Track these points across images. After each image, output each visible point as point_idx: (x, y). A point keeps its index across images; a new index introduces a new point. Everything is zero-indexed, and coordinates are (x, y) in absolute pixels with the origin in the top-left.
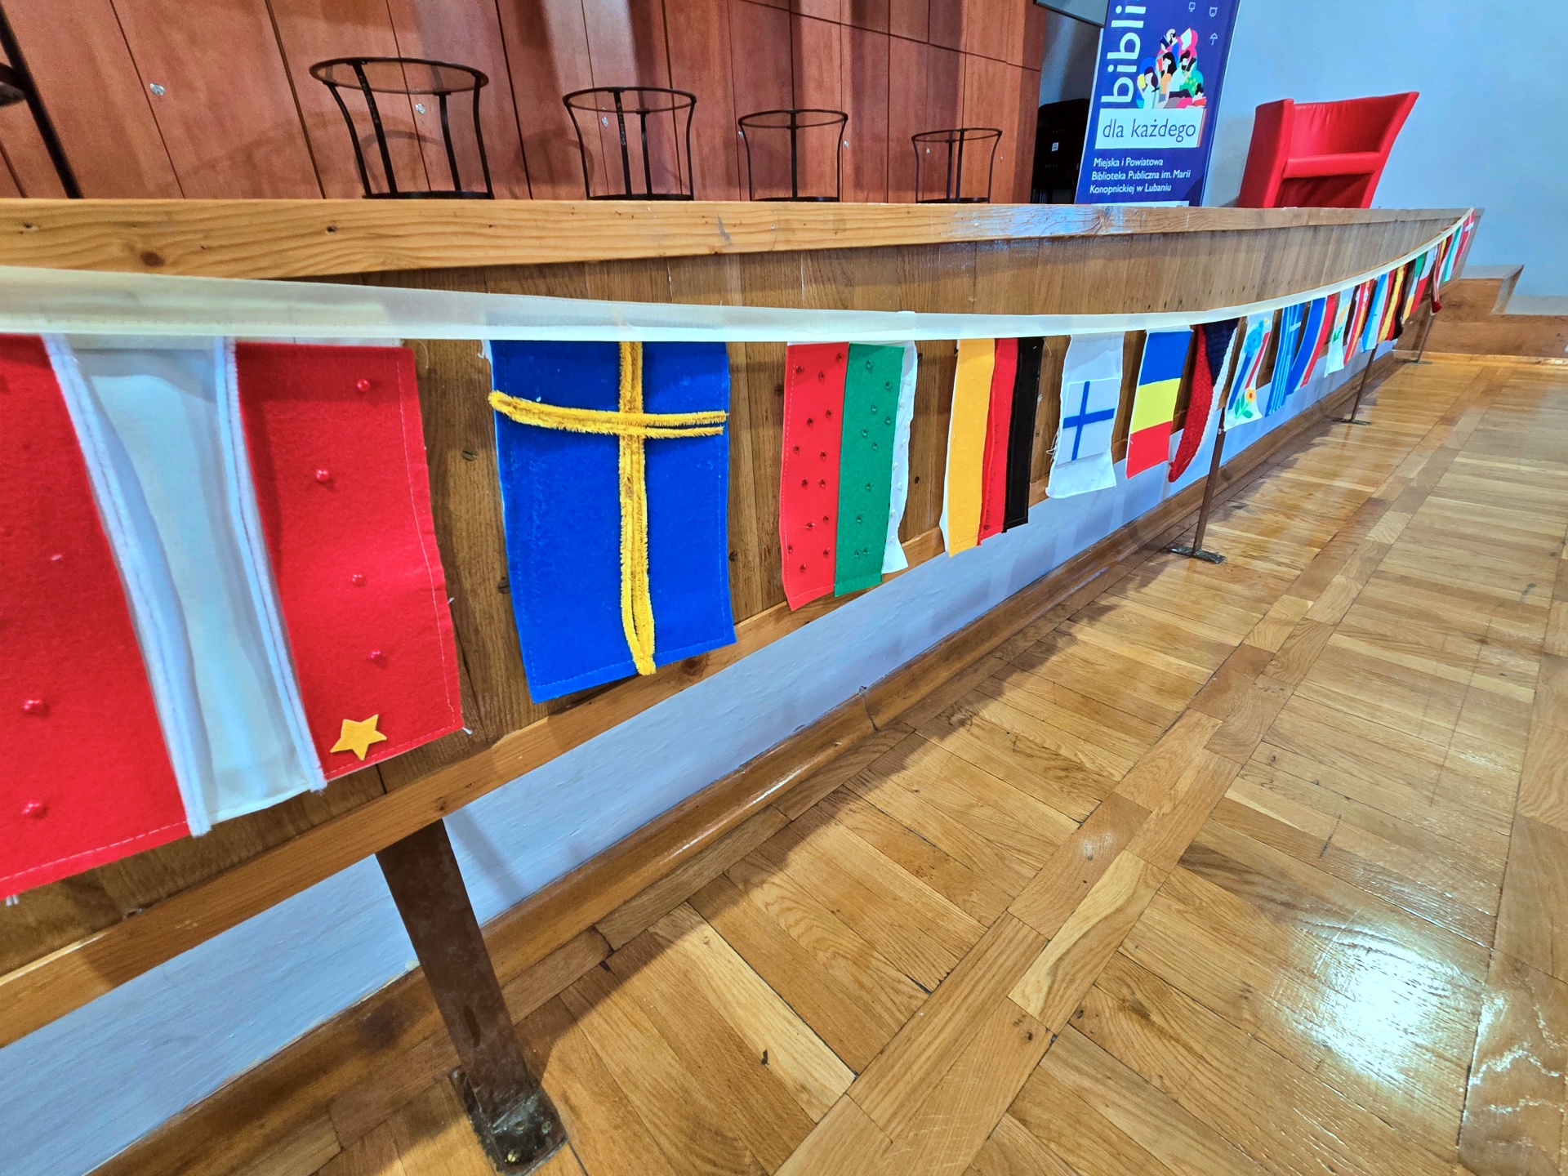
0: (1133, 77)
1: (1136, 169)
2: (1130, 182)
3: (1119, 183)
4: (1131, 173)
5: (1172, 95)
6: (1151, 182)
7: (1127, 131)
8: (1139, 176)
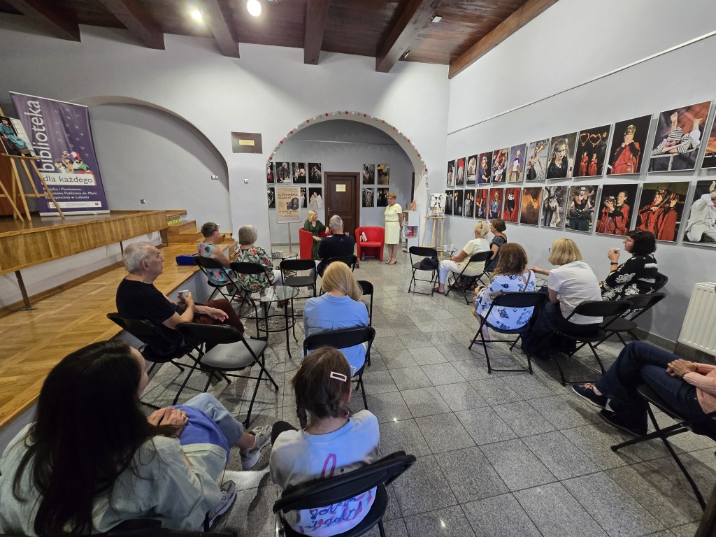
0: (53, 164)
1: (68, 191)
2: (65, 195)
3: (62, 196)
4: (65, 193)
5: (75, 170)
6: (78, 196)
7: (57, 179)
8: (70, 193)
